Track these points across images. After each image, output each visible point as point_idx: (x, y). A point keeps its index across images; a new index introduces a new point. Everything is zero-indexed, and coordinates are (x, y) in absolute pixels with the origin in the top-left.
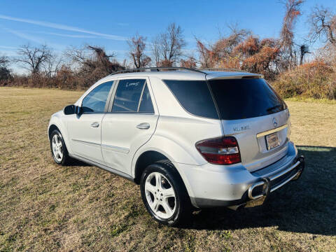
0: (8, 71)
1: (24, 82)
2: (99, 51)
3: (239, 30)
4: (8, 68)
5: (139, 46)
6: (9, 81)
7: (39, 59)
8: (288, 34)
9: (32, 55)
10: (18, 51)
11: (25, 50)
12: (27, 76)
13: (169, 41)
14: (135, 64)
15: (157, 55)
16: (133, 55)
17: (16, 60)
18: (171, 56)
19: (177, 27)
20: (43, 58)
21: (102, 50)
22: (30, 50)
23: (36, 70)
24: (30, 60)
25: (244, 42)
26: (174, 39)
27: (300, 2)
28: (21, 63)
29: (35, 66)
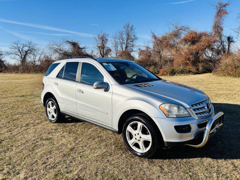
0: (2, 62)
1: (15, 69)
2: (74, 45)
3: (180, 26)
4: (3, 59)
5: (103, 40)
6: (3, 69)
7: (26, 52)
8: (218, 29)
9: (20, 50)
10: (11, 47)
11: (15, 45)
12: (17, 65)
13: (125, 36)
14: (101, 54)
15: (116, 47)
16: (99, 47)
17: (8, 54)
18: (126, 48)
19: (130, 26)
20: (29, 51)
21: (77, 44)
22: (19, 45)
23: (24, 60)
24: (19, 53)
25: (183, 35)
26: (128, 35)
27: (226, 5)
28: (13, 56)
29: (23, 57)
